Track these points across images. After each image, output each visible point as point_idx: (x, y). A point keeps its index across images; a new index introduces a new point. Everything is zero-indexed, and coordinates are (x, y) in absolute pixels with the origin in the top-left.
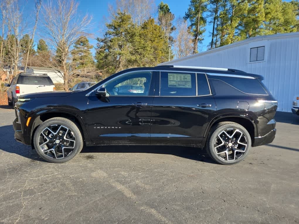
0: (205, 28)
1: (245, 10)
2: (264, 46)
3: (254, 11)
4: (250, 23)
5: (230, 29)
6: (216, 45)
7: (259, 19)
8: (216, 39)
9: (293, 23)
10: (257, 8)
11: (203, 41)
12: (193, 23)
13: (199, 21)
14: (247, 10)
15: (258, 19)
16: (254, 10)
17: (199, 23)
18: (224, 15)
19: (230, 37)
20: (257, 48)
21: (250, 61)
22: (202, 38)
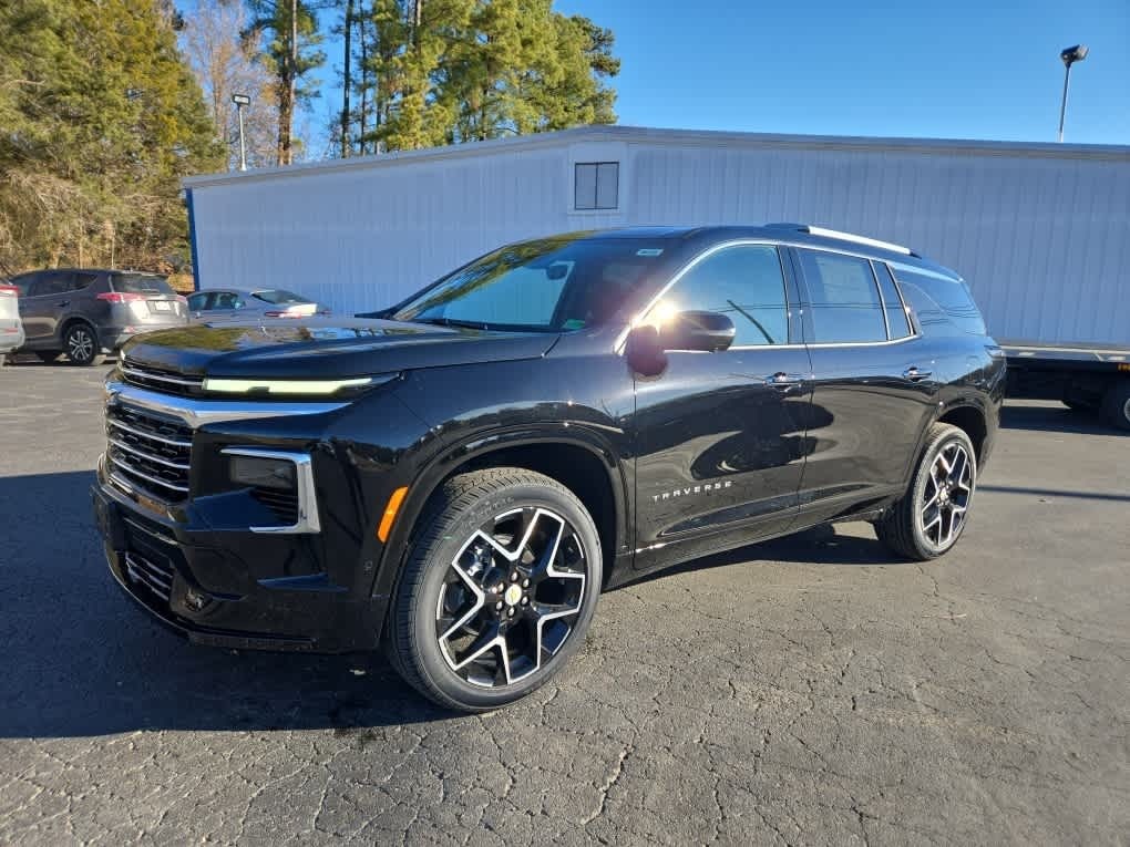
0: (324, 51)
1: (462, 13)
2: (617, 163)
3: (488, 26)
4: (474, 64)
5: (416, 73)
6: (363, 124)
7: (504, 59)
8: (364, 104)
9: (584, 90)
10: (497, 17)
11: (314, 102)
12: (262, 16)
13: (295, 15)
14: (467, 15)
15: (499, 56)
16: (488, 22)
17: (295, 24)
18: (389, 15)
19: (418, 103)
20: (594, 167)
21: (576, 209)
22: (315, 90)
